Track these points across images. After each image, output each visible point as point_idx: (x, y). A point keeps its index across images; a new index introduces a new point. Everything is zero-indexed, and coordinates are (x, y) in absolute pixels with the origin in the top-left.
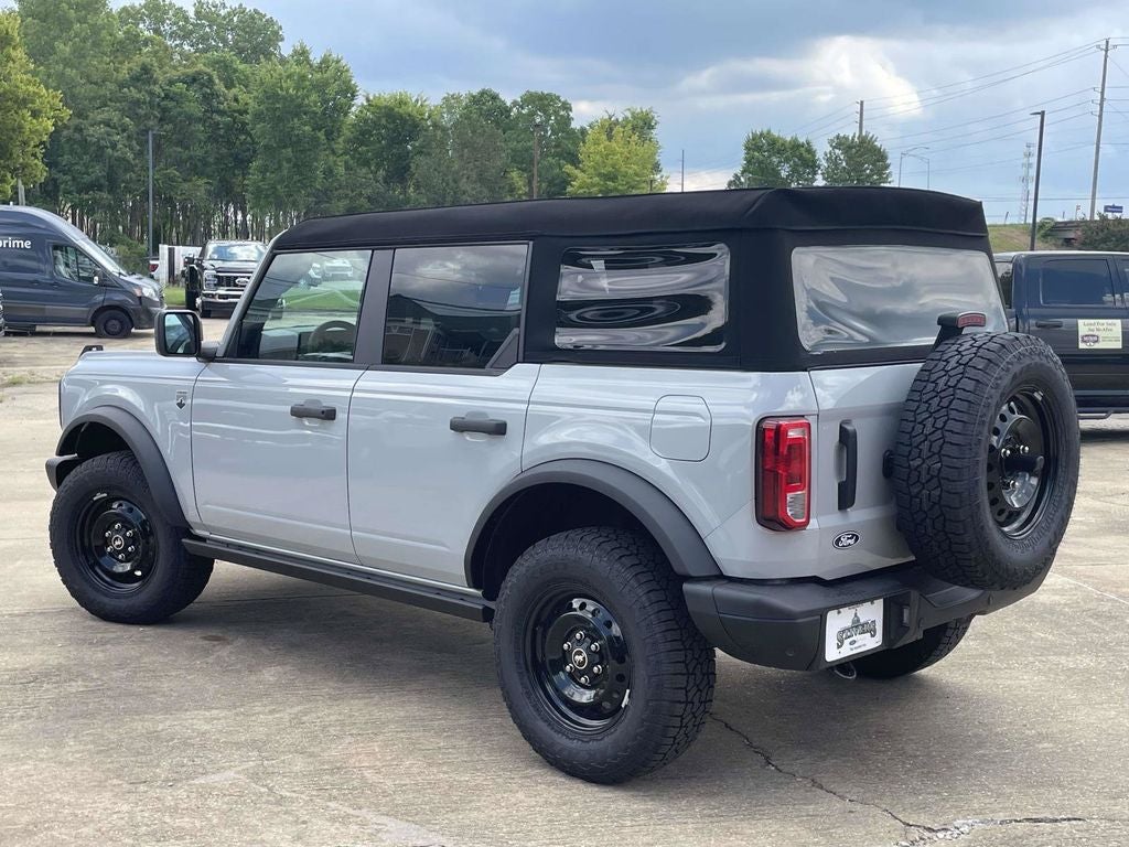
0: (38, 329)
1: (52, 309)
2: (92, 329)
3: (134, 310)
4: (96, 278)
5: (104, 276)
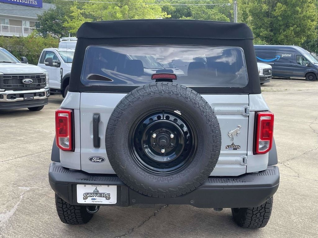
0: (291, 78)
1: (294, 72)
2: (305, 78)
3: (317, 73)
4: (307, 64)
5: (310, 64)
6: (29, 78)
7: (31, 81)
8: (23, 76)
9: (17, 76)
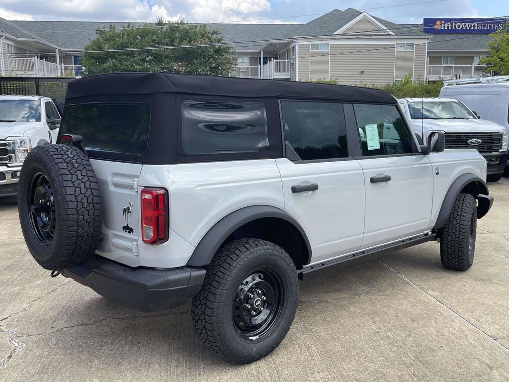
6: (477, 138)
7: (480, 142)
8: (469, 136)
9: (461, 136)
